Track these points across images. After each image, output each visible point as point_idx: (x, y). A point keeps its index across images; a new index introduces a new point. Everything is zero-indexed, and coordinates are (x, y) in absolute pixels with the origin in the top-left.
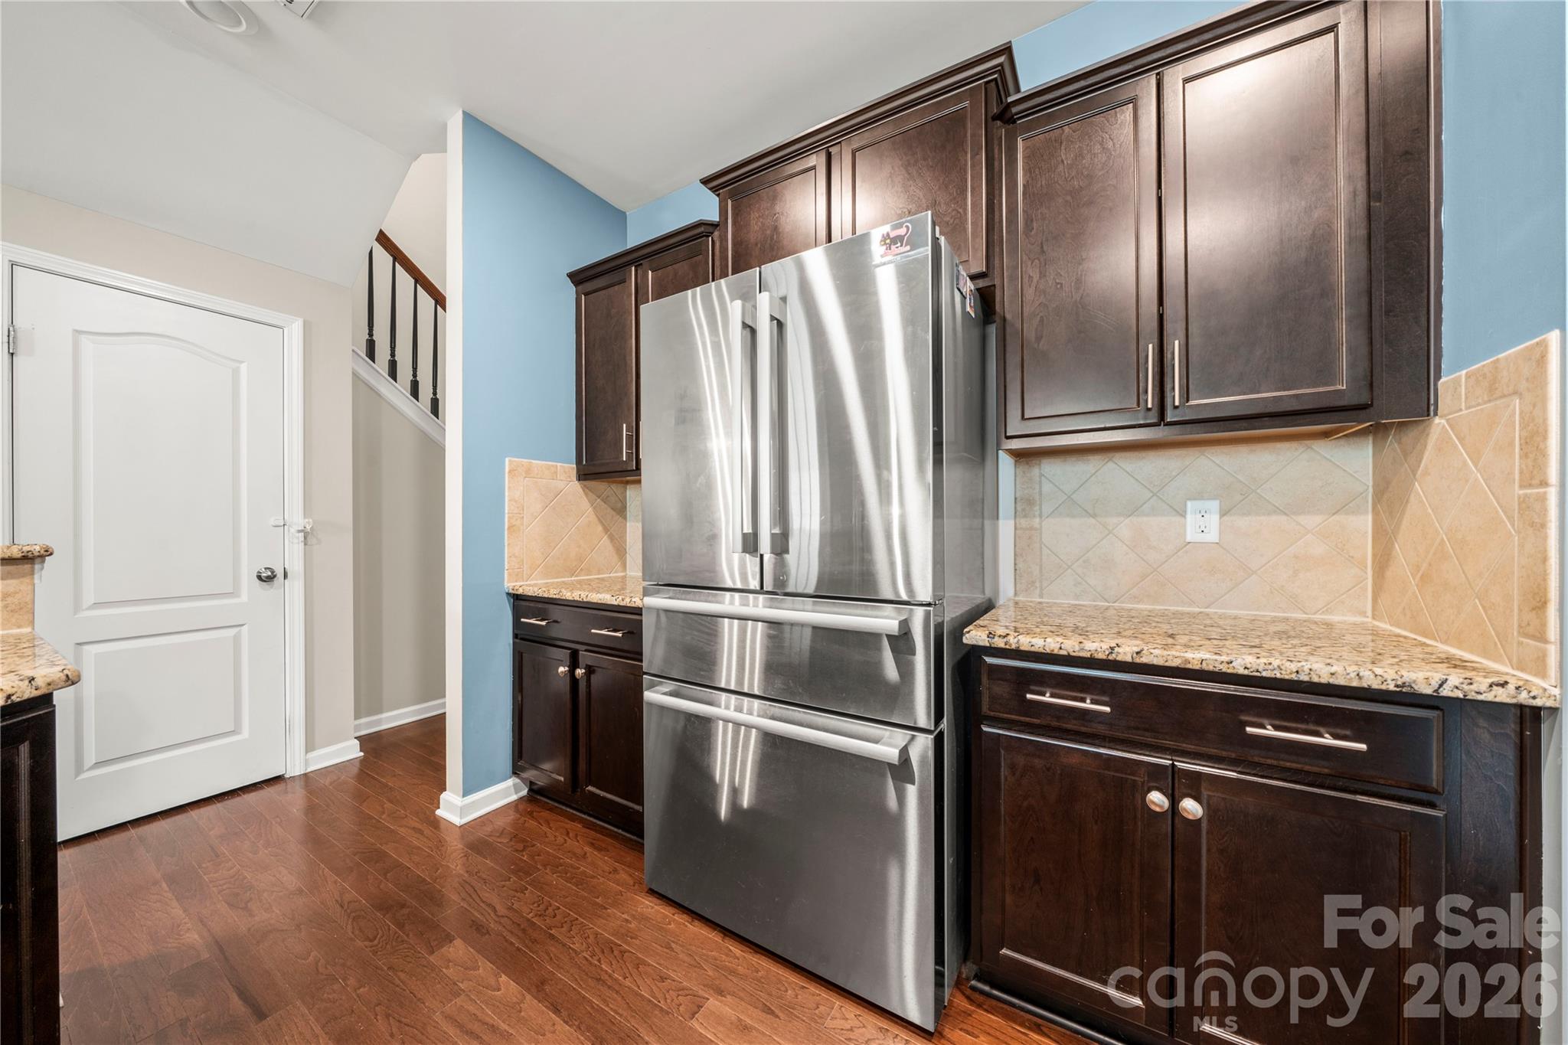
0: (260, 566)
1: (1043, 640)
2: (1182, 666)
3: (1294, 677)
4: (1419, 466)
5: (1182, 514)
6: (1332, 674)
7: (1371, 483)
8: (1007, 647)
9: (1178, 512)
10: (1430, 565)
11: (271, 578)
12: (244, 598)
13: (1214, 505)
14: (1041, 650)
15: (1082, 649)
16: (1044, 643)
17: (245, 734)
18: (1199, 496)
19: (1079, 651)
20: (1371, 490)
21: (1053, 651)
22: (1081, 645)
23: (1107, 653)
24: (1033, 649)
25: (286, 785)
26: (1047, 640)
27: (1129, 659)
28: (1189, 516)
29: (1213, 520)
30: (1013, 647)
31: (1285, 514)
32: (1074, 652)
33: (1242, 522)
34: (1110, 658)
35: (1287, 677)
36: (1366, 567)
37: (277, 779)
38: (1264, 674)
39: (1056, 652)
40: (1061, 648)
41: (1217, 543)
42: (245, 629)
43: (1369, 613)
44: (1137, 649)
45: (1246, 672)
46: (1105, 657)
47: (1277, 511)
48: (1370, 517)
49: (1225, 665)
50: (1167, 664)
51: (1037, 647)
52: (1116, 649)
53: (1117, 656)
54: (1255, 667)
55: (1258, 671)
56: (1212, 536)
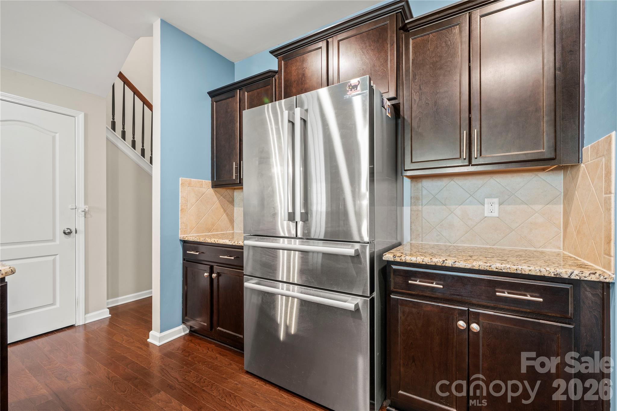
0: (65, 228)
1: (416, 258)
2: (472, 268)
3: (515, 272)
4: (577, 184)
5: (483, 204)
6: (530, 270)
7: (562, 191)
8: (401, 261)
9: (481, 203)
10: (580, 226)
11: (70, 233)
12: (58, 242)
13: (496, 200)
14: (415, 262)
15: (432, 261)
16: (416, 259)
17: (58, 305)
18: (490, 196)
19: (430, 262)
20: (562, 194)
21: (420, 262)
22: (431, 260)
23: (442, 263)
24: (411, 262)
25: (76, 329)
26: (417, 258)
27: (450, 265)
28: (486, 205)
29: (496, 207)
30: (404, 261)
31: (526, 204)
32: (428, 263)
33: (508, 208)
34: (443, 265)
35: (512, 272)
36: (560, 227)
37: (72, 327)
38: (504, 271)
40: (423, 261)
41: (498, 217)
42: (58, 257)
43: (562, 248)
44: (454, 261)
45: (497, 270)
46: (441, 265)
47: (523, 203)
48: (562, 206)
49: (488, 267)
50: (465, 267)
51: (413, 261)
52: (445, 261)
53: (446, 264)
54: (500, 268)
55: (501, 270)
56: (496, 214)
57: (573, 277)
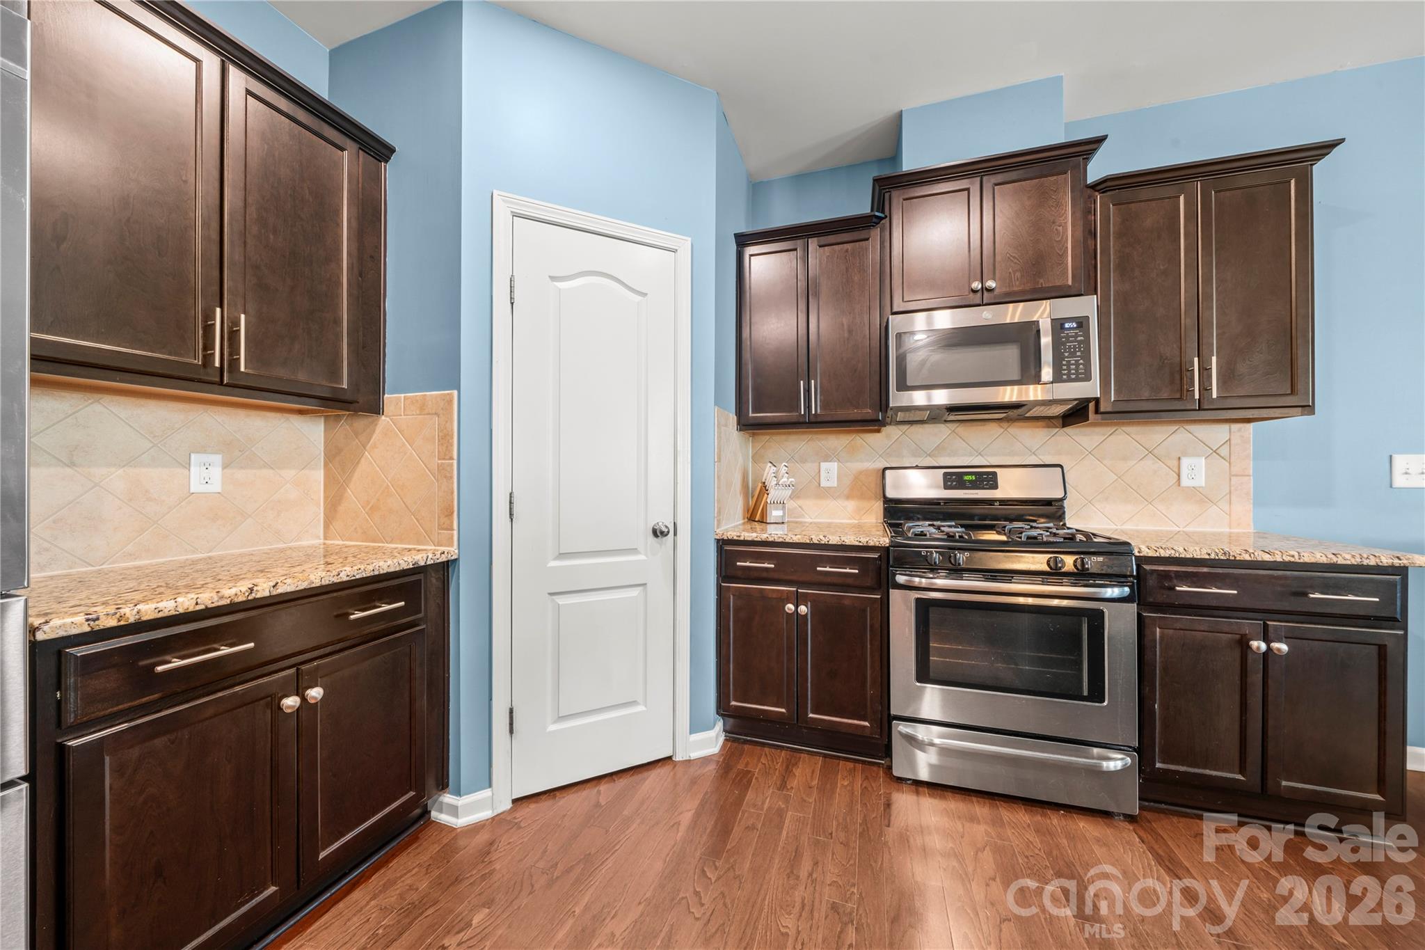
1: (173, 601)
2: (309, 587)
3: (372, 574)
4: (369, 442)
5: (188, 466)
6: (389, 566)
7: (322, 449)
8: (122, 623)
9: (181, 464)
10: (378, 500)
13: (217, 459)
14: (173, 613)
15: (222, 597)
16: (175, 604)
18: (202, 450)
19: (218, 601)
20: (323, 453)
21: (188, 609)
22: (219, 594)
23: (247, 594)
24: (161, 615)
26: (177, 600)
27: (267, 594)
28: (192, 468)
29: (216, 473)
30: (132, 620)
31: (272, 468)
32: (213, 603)
33: (240, 475)
34: (249, 598)
35: (369, 575)
36: (320, 506)
38: (357, 577)
39: (191, 609)
40: (197, 604)
41: (219, 493)
43: (322, 537)
44: (272, 584)
45: (348, 579)
46: (244, 599)
47: (266, 466)
48: (322, 471)
49: (336, 577)
50: (297, 589)
51: (166, 611)
52: (255, 588)
53: (256, 594)
54: (352, 573)
55: (354, 576)
56: (216, 486)
57: (428, 563)
